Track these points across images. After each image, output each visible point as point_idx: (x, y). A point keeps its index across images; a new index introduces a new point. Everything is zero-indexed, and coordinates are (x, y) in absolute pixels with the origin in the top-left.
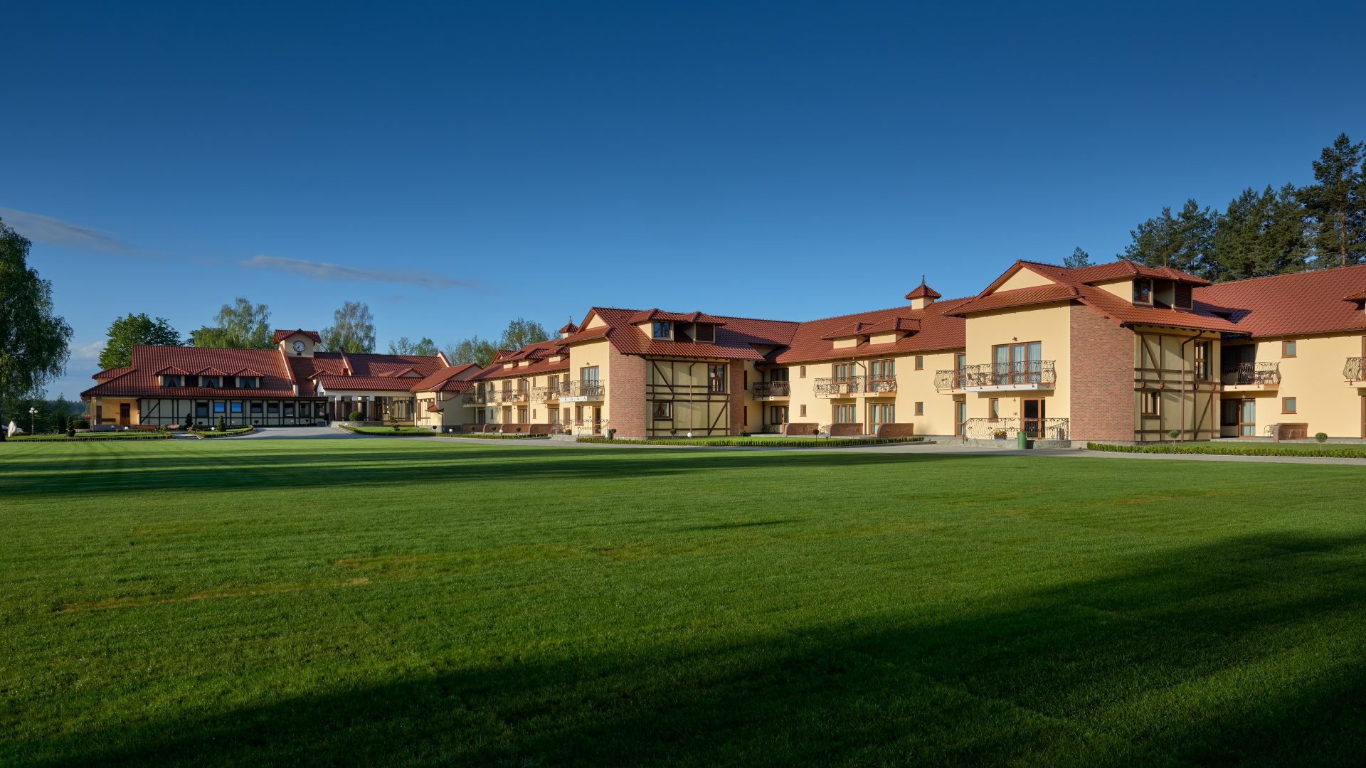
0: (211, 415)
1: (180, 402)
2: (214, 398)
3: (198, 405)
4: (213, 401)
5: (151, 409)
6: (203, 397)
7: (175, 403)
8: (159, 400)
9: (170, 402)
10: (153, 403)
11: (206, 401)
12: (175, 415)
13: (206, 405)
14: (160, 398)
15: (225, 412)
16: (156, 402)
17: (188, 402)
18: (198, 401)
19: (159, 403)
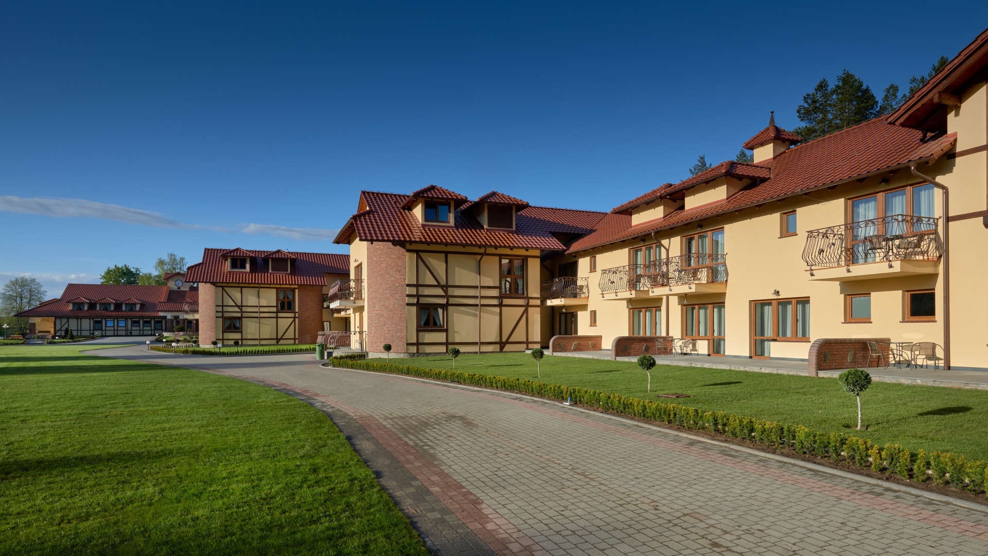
0: (104, 328)
1: (83, 320)
2: (106, 317)
3: (96, 322)
4: (105, 319)
5: (63, 324)
6: (97, 317)
7: (79, 321)
8: (68, 319)
9: (75, 320)
10: (64, 321)
11: (100, 319)
12: (79, 329)
13: (101, 322)
14: (68, 318)
15: (114, 326)
16: (66, 320)
17: (88, 321)
18: (95, 319)
19: (68, 321)
